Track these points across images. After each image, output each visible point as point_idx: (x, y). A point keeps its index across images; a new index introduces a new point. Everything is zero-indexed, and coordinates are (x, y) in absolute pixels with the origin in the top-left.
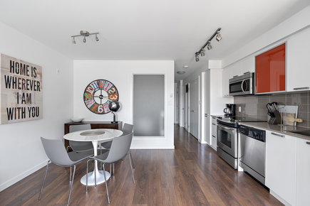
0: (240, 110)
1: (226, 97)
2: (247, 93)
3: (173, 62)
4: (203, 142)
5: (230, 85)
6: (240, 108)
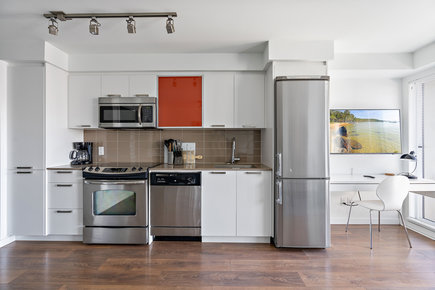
0: (101, 153)
2: (146, 125)
5: (103, 109)
6: (102, 149)
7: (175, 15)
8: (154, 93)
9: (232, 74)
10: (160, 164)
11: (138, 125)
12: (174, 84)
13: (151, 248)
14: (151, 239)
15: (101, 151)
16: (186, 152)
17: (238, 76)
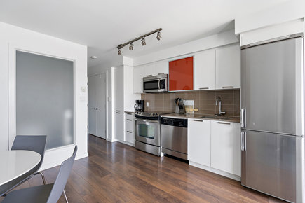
0: (148, 106)
1: (137, 93)
2: (163, 90)
3: (86, 47)
4: (114, 140)
5: (144, 83)
6: (148, 103)
7: (161, 29)
8: (167, 72)
9: (214, 50)
10: (173, 113)
11: (159, 91)
12: (176, 64)
13: (162, 159)
14: (162, 155)
15: (148, 105)
16: (187, 106)
17: (218, 51)
